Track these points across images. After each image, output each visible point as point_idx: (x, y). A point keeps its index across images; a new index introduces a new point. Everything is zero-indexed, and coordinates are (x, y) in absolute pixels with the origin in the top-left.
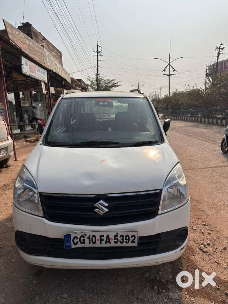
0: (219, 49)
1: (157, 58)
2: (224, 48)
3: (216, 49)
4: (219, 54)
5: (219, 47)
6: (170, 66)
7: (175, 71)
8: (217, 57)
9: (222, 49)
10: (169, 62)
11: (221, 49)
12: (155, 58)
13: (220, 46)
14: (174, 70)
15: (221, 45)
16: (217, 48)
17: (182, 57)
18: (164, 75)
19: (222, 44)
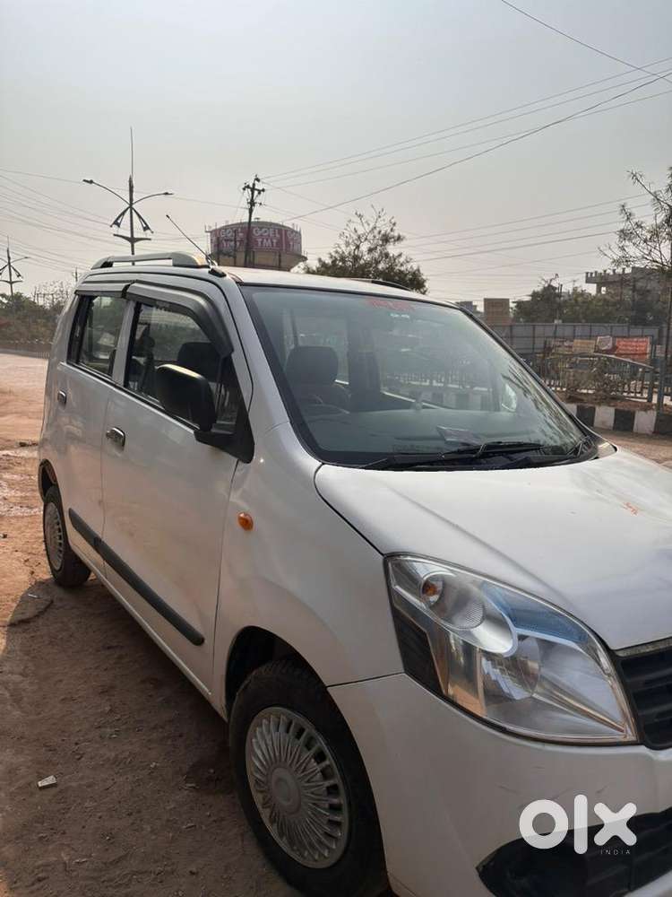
0: (253, 189)
1: (91, 182)
2: (263, 190)
3: (244, 189)
4: (252, 203)
5: (251, 186)
6: (134, 215)
7: (148, 231)
8: (247, 211)
9: (259, 193)
10: (131, 199)
11: (256, 193)
12: (84, 181)
13: (254, 185)
14: (146, 228)
15: (256, 182)
16: (248, 187)
17: (166, 194)
18: (115, 235)
19: (258, 180)
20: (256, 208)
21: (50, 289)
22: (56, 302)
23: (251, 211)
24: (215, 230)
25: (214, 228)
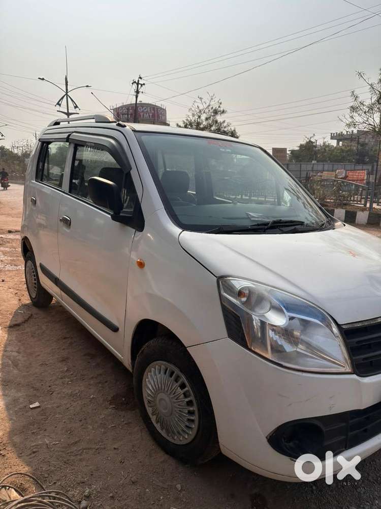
0: (138, 84)
1: (43, 79)
2: (144, 84)
3: (133, 84)
4: (137, 92)
5: (137, 82)
6: (69, 99)
7: (77, 109)
8: (135, 97)
9: (142, 86)
10: (67, 89)
11: (140, 86)
12: (39, 78)
13: (138, 81)
14: (76, 107)
15: (140, 80)
16: (135, 82)
17: (87, 86)
18: (58, 111)
19: (141, 78)
20: (140, 95)
21: (21, 144)
22: (24, 151)
23: (137, 97)
24: (116, 108)
25: (115, 107)
